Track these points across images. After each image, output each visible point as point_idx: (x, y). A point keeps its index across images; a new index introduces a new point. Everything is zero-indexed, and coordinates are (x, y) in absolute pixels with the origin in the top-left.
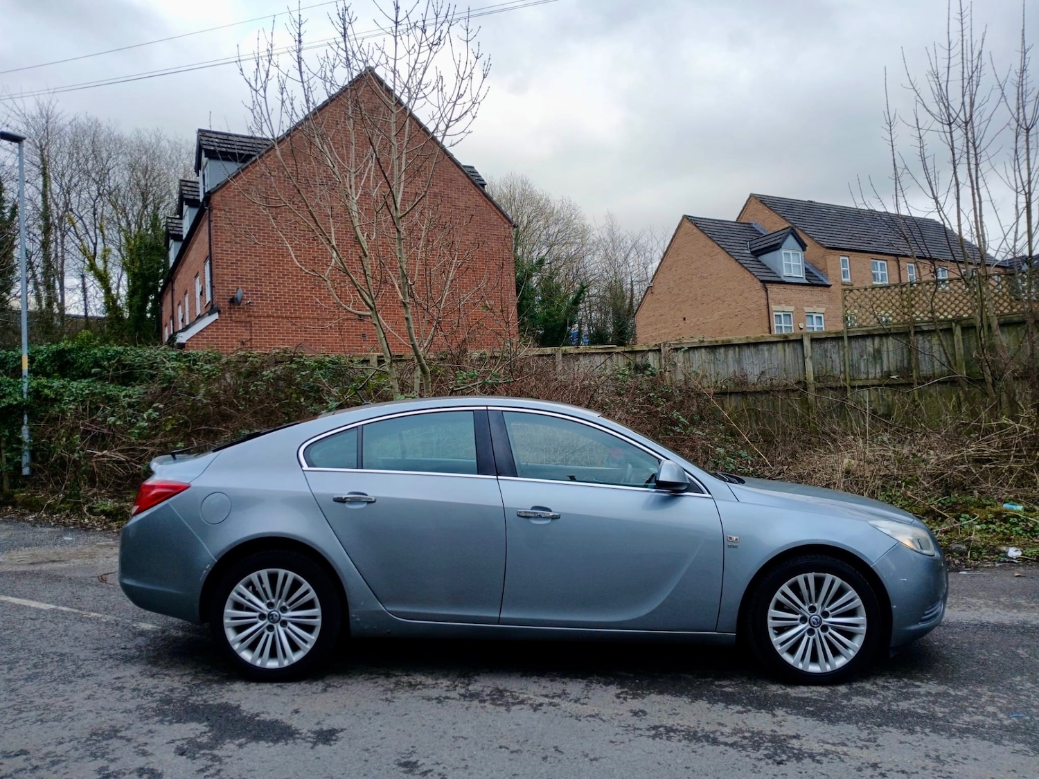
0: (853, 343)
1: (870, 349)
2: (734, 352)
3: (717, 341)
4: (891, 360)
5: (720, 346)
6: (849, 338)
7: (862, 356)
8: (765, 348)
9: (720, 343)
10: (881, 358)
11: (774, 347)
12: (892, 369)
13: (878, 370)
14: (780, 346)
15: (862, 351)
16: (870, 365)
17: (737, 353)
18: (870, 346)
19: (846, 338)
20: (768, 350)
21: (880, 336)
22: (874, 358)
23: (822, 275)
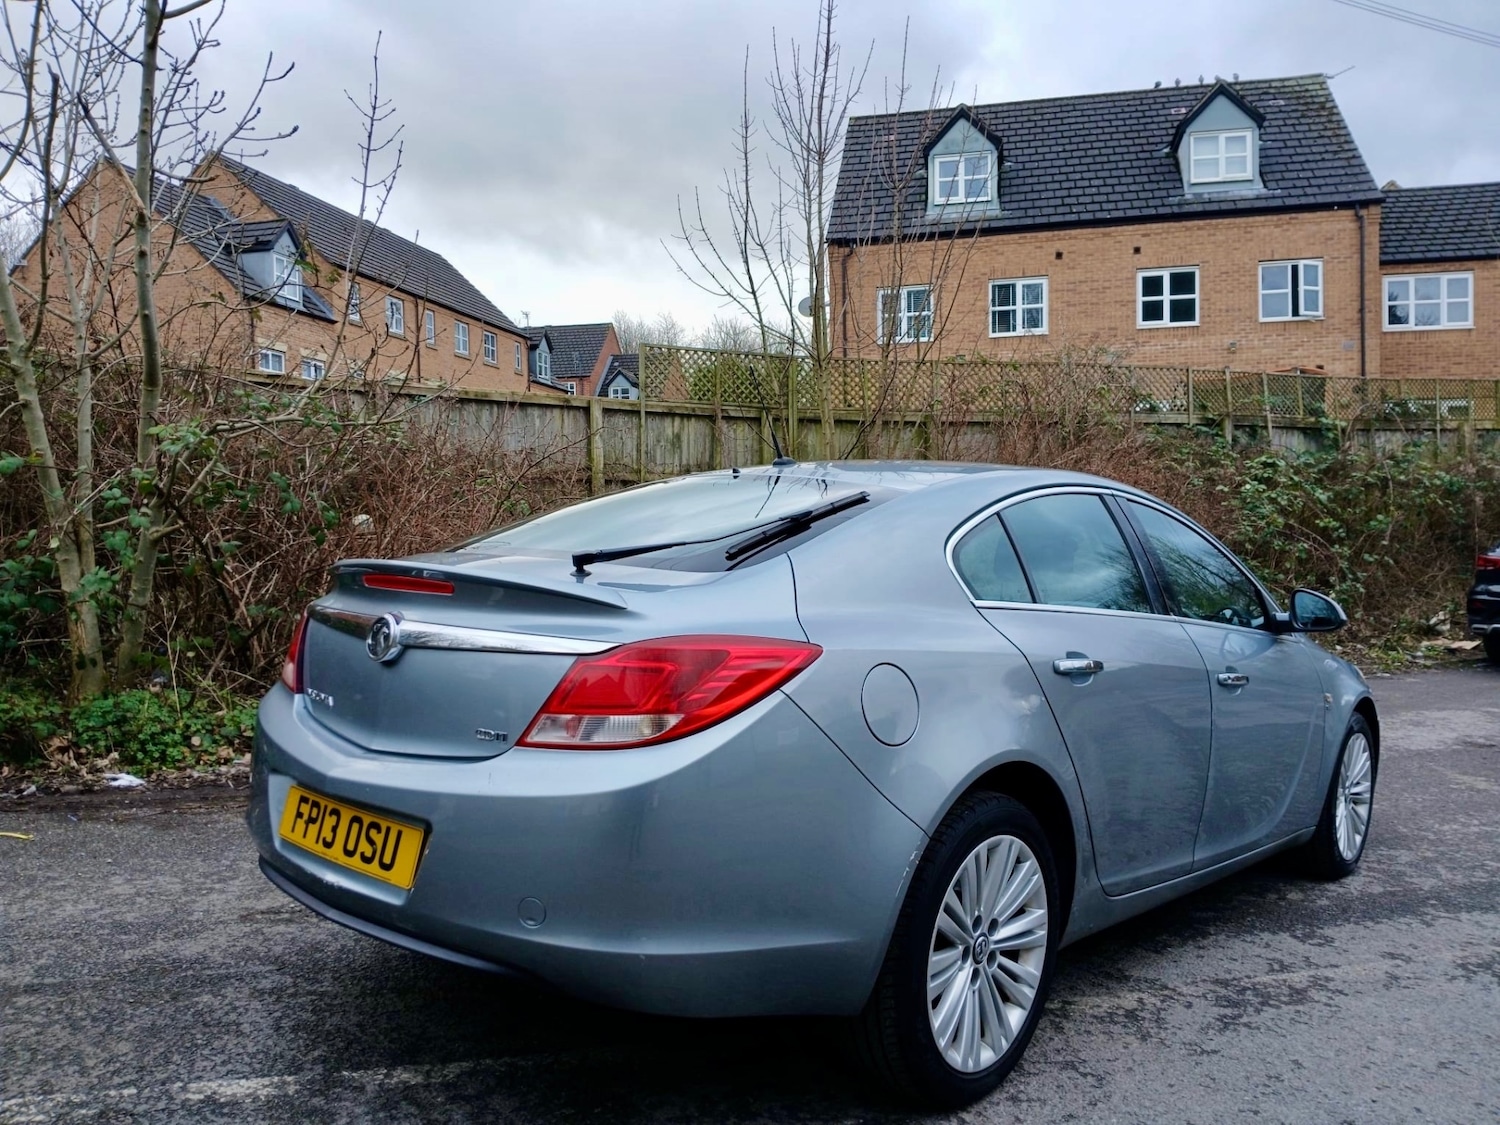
0: (649, 420)
1: (669, 432)
2: (491, 414)
3: (466, 393)
4: (692, 450)
5: (470, 401)
6: (647, 413)
7: (659, 441)
8: (536, 412)
9: (472, 397)
10: (680, 447)
11: (548, 413)
12: (691, 463)
13: (677, 462)
14: (557, 412)
15: (659, 435)
16: (667, 455)
17: (495, 415)
18: (669, 427)
19: (643, 414)
20: (540, 417)
21: (682, 416)
22: (673, 445)
23: (323, 303)
